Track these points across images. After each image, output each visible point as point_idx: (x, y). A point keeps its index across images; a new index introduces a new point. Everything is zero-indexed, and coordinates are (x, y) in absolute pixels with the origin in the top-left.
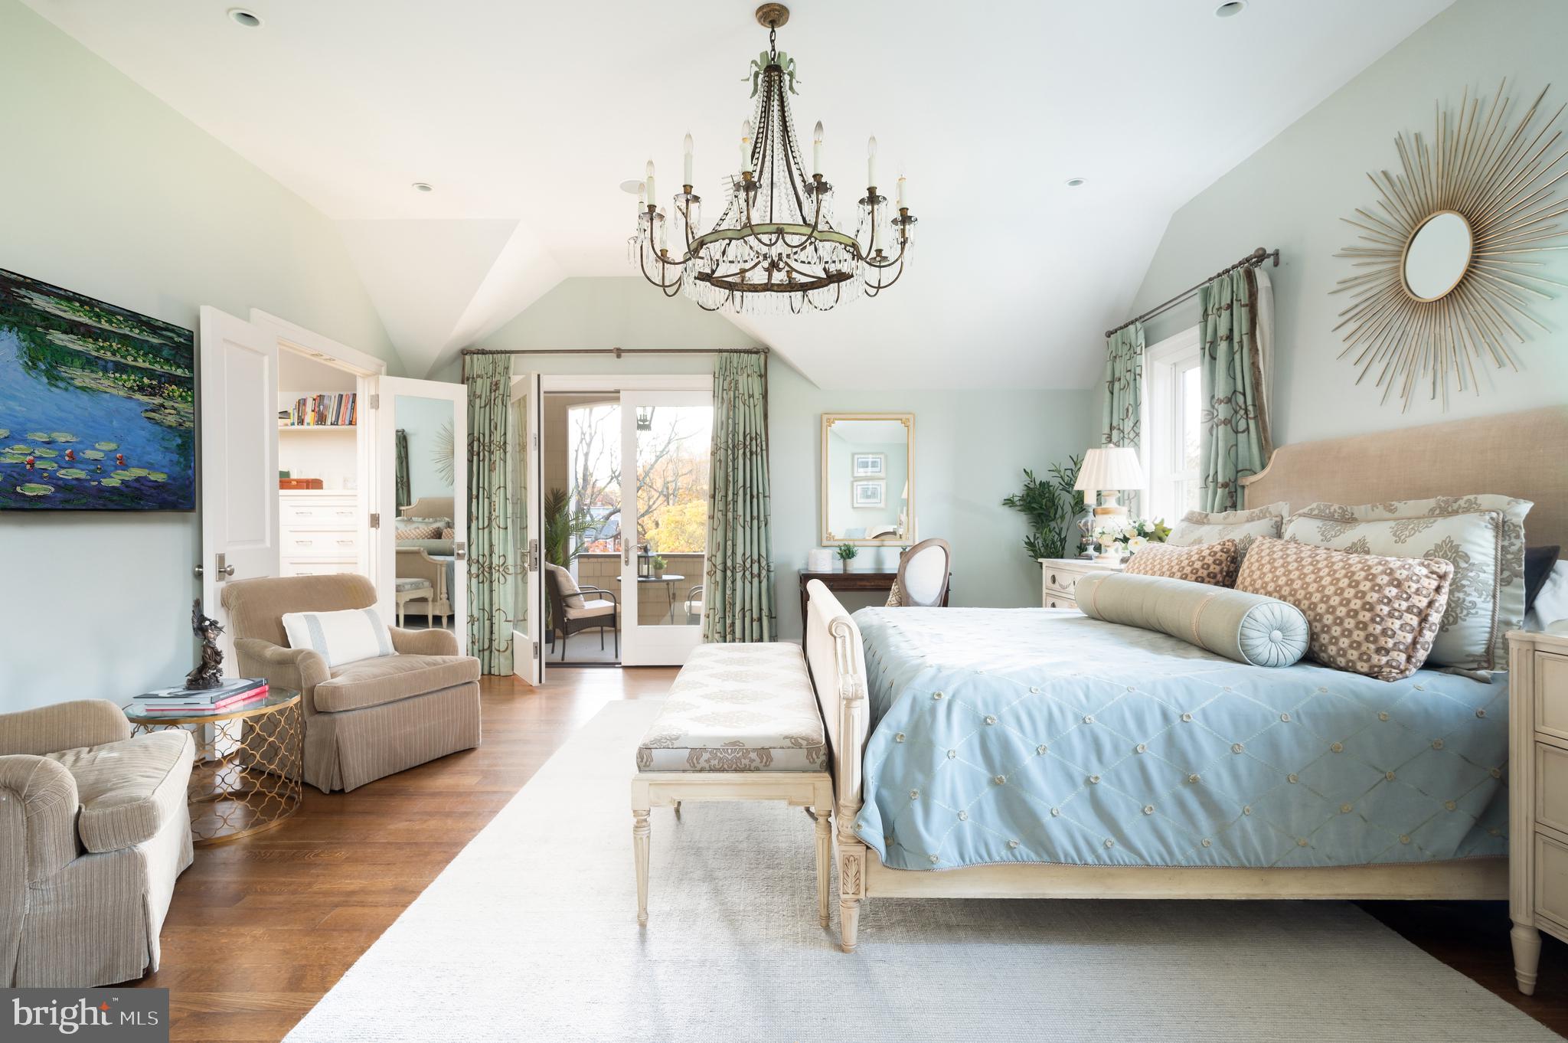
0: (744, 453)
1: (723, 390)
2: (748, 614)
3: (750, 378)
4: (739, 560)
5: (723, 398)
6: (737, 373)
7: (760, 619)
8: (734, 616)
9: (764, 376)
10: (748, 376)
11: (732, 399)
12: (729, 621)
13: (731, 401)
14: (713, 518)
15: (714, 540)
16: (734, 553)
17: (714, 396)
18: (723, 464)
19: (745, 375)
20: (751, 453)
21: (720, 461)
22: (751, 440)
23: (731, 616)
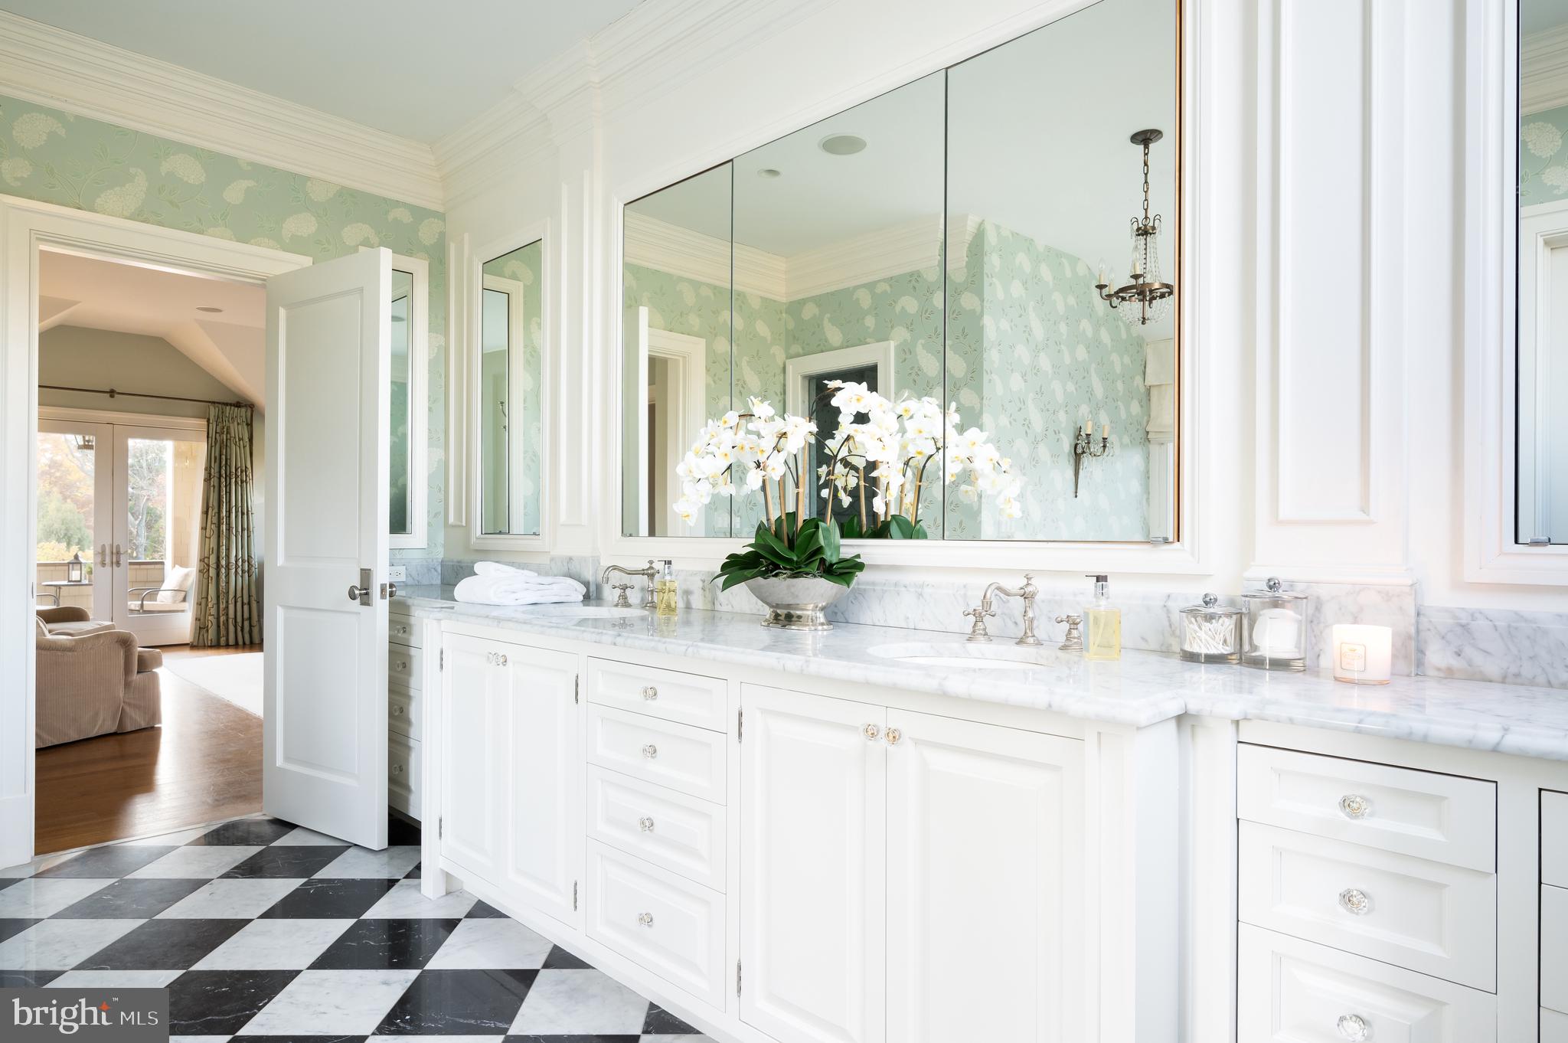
0: (236, 481)
1: (216, 433)
2: (239, 600)
3: (240, 426)
4: (233, 560)
5: (216, 439)
6: (229, 421)
7: (249, 604)
8: (227, 602)
9: (250, 425)
10: (238, 424)
11: (225, 440)
12: (222, 606)
13: (223, 442)
14: (206, 529)
15: (207, 546)
16: (228, 556)
17: (208, 437)
18: (216, 489)
19: (236, 423)
20: (242, 482)
21: (214, 486)
22: (242, 472)
23: (224, 602)
